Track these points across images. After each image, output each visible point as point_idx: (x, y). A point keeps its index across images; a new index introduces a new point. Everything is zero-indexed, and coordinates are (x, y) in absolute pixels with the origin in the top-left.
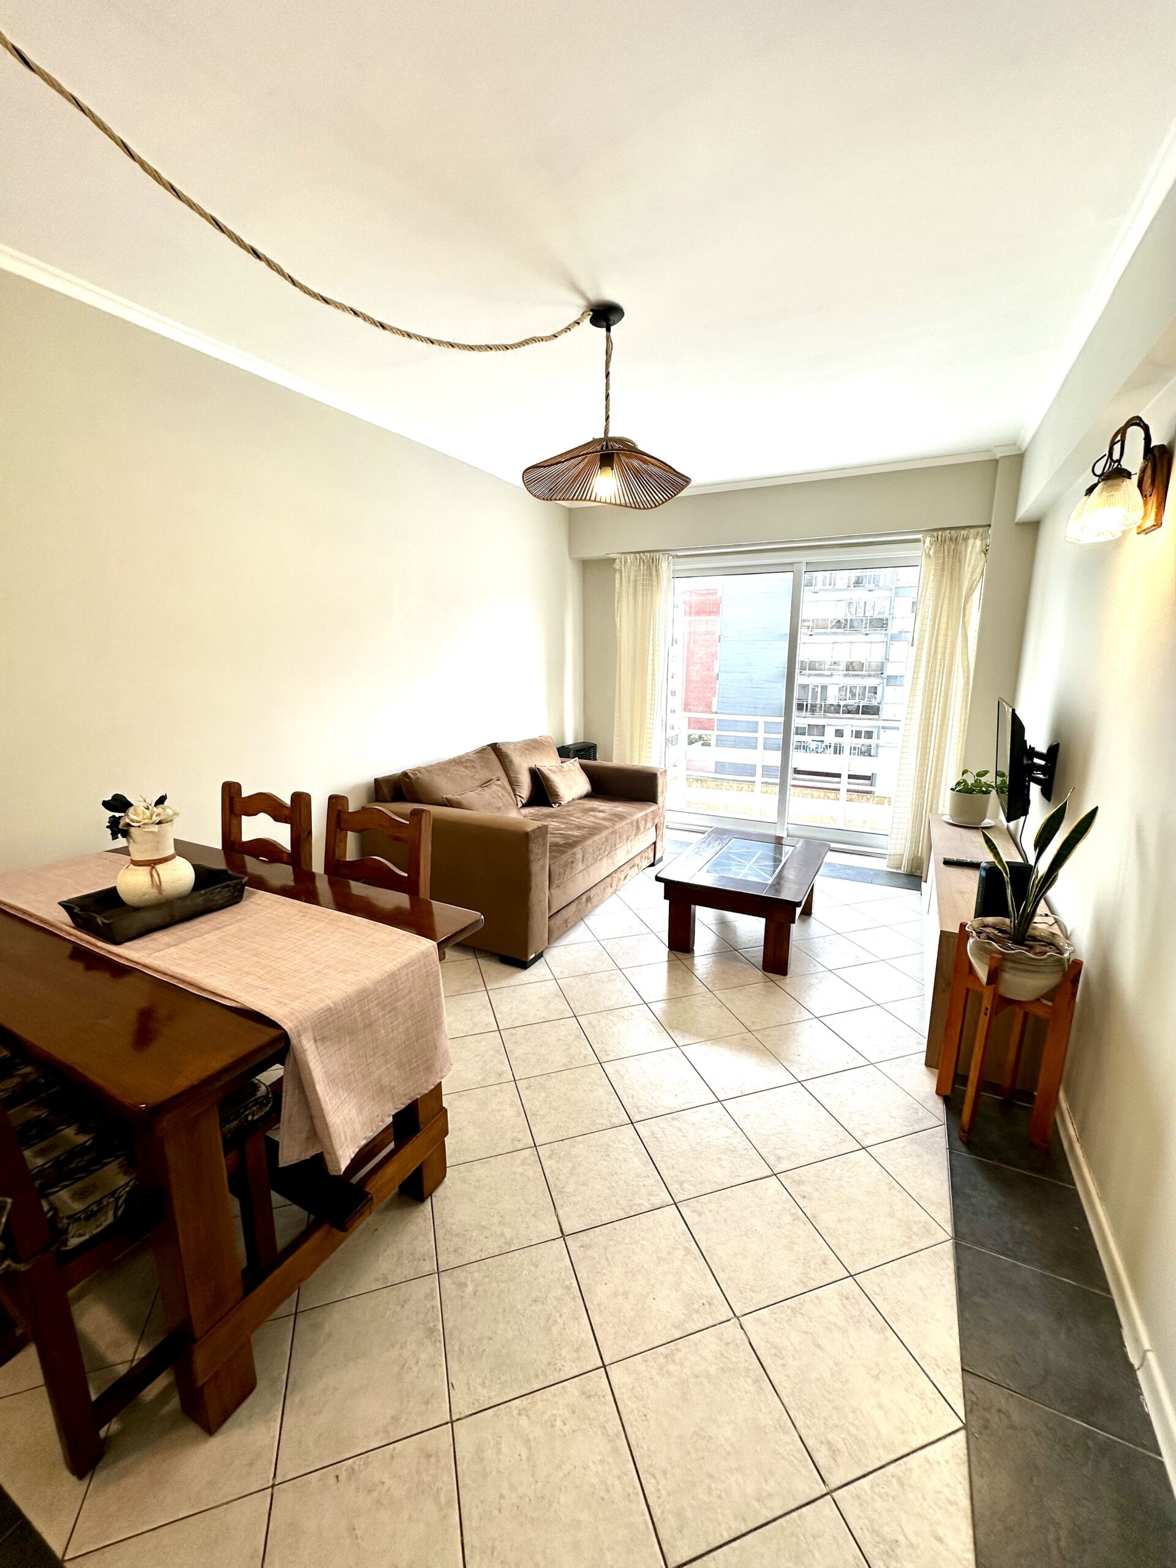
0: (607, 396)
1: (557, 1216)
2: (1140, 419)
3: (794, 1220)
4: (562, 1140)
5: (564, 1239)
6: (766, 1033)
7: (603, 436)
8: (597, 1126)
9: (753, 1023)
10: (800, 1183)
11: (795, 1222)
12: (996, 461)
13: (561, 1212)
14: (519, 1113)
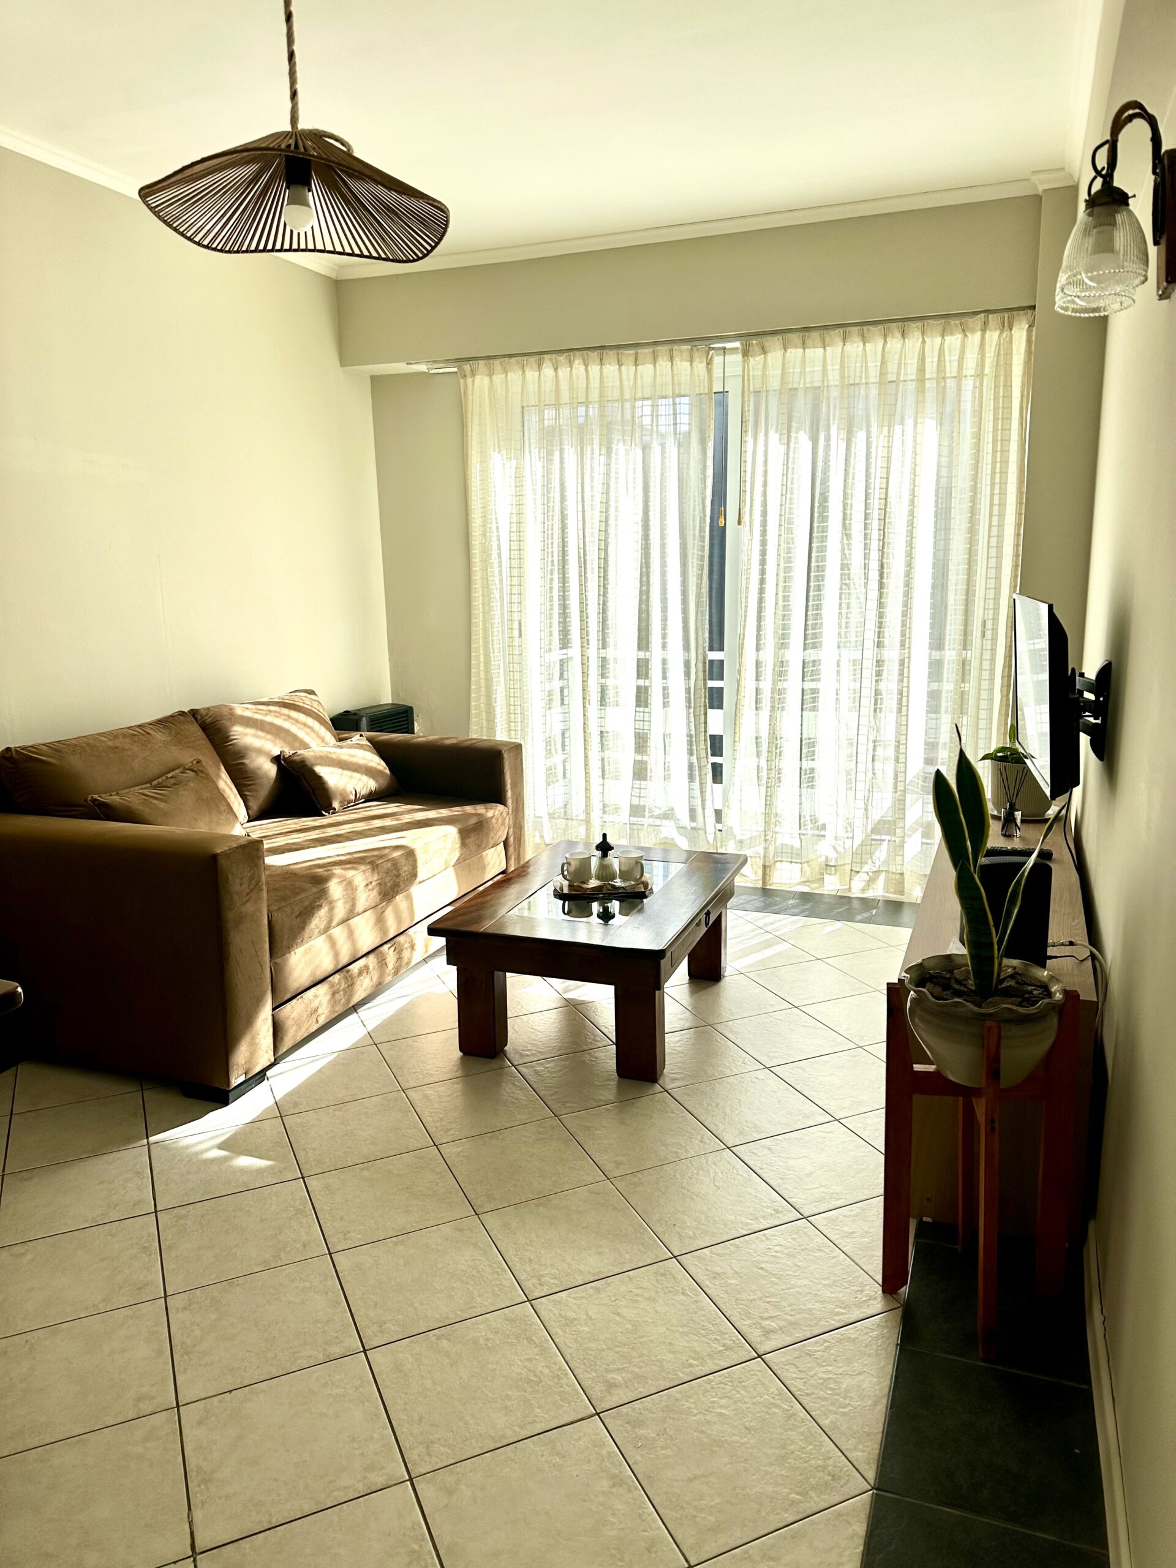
0: (291, 56)
1: (191, 1523)
2: (1139, 106)
3: (614, 1486)
4: (230, 1391)
5: (195, 1561)
6: (635, 1180)
7: (288, 128)
8: (299, 1361)
9: (618, 1164)
10: (637, 1423)
11: (614, 1490)
12: (1037, 199)
13: (198, 1515)
14: (160, 1352)
